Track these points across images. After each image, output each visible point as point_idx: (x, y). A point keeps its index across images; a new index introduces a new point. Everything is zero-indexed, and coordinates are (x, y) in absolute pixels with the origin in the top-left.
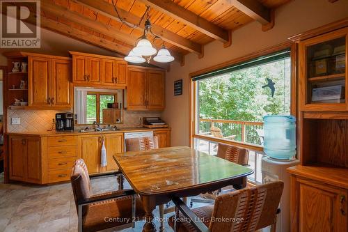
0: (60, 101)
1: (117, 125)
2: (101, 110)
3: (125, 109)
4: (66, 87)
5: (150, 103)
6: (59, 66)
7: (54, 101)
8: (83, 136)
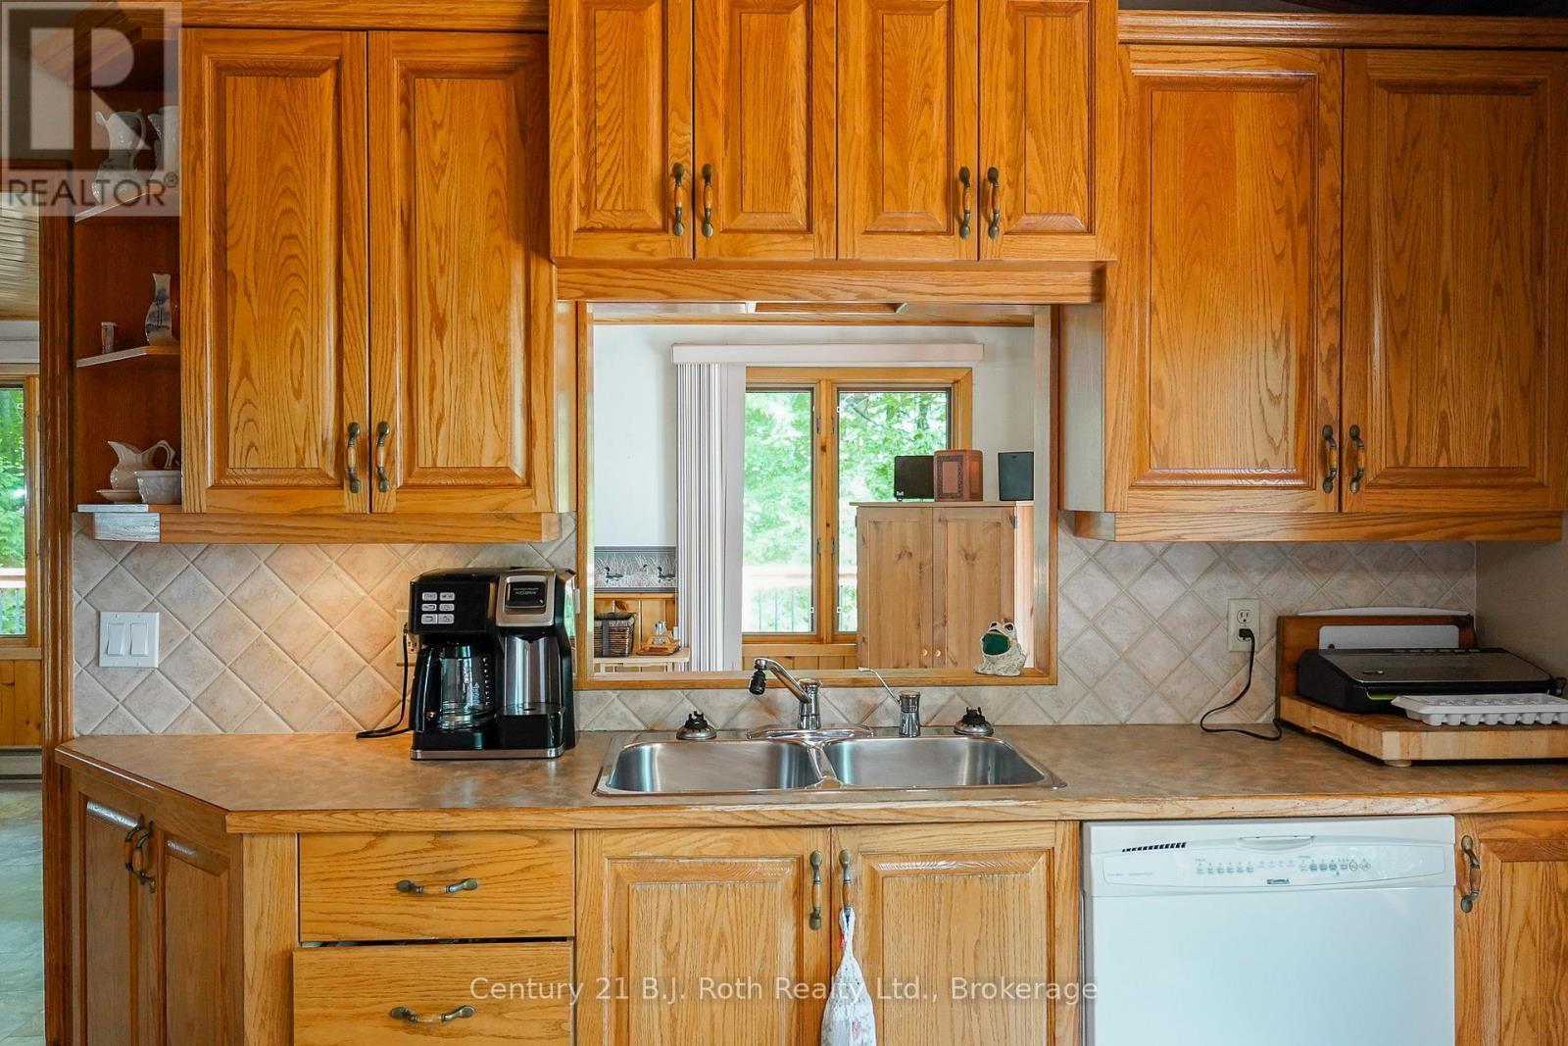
0: (440, 452)
1: (991, 700)
2: (847, 517)
3: (1080, 523)
4: (501, 307)
5: (1375, 458)
6: (434, 96)
7: (393, 457)
8: (627, 843)
